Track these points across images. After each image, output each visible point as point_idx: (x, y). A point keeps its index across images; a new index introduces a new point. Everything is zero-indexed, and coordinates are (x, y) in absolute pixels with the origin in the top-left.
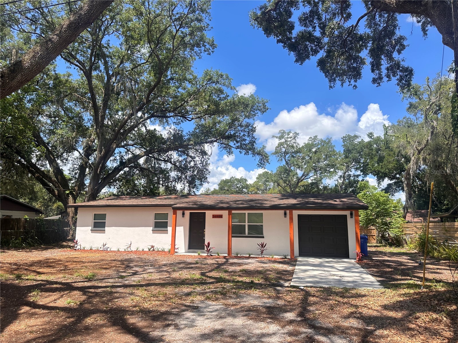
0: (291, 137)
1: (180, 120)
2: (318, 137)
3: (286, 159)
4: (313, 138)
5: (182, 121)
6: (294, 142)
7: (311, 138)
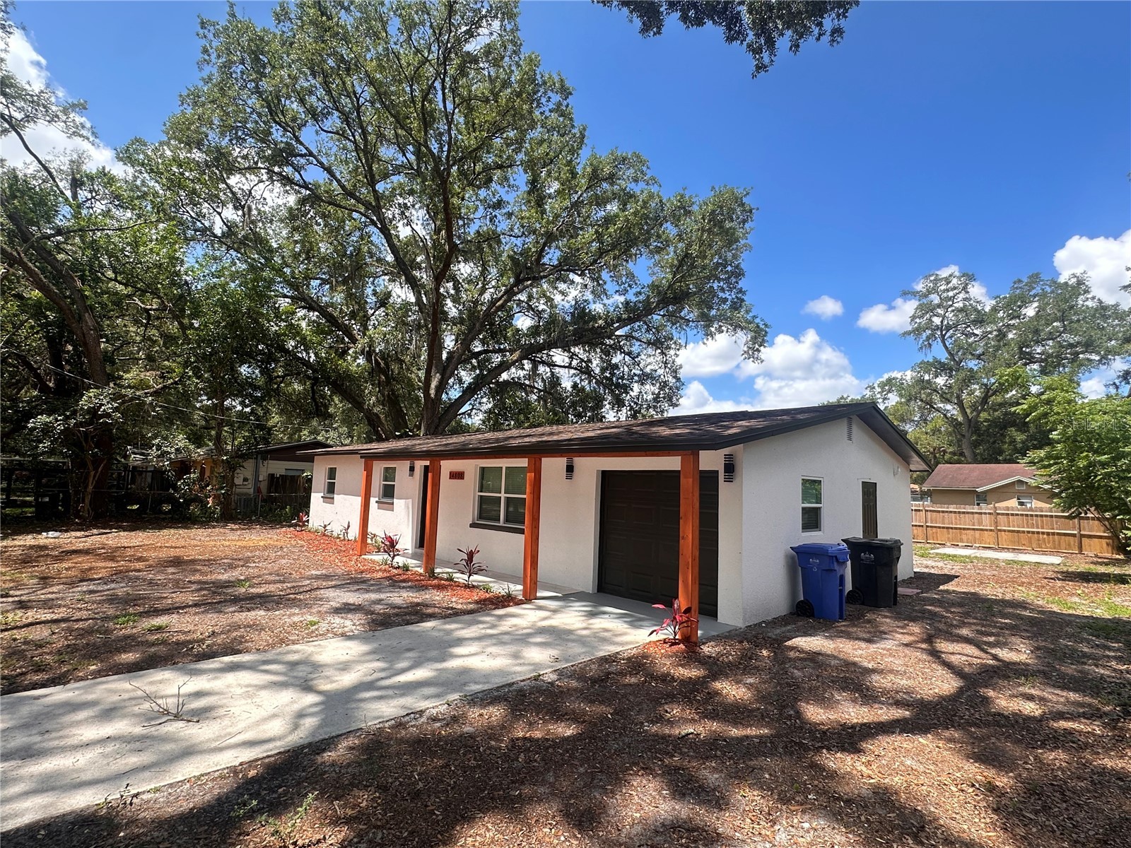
0: (955, 288)
1: (626, 285)
2: (1043, 276)
3: (947, 344)
4: (1025, 280)
5: (630, 286)
6: (965, 299)
7: (1020, 281)
